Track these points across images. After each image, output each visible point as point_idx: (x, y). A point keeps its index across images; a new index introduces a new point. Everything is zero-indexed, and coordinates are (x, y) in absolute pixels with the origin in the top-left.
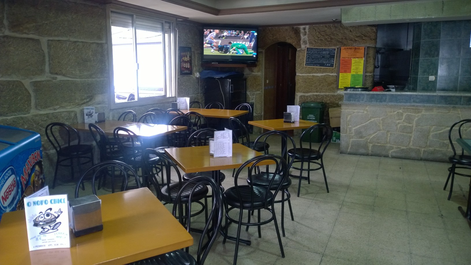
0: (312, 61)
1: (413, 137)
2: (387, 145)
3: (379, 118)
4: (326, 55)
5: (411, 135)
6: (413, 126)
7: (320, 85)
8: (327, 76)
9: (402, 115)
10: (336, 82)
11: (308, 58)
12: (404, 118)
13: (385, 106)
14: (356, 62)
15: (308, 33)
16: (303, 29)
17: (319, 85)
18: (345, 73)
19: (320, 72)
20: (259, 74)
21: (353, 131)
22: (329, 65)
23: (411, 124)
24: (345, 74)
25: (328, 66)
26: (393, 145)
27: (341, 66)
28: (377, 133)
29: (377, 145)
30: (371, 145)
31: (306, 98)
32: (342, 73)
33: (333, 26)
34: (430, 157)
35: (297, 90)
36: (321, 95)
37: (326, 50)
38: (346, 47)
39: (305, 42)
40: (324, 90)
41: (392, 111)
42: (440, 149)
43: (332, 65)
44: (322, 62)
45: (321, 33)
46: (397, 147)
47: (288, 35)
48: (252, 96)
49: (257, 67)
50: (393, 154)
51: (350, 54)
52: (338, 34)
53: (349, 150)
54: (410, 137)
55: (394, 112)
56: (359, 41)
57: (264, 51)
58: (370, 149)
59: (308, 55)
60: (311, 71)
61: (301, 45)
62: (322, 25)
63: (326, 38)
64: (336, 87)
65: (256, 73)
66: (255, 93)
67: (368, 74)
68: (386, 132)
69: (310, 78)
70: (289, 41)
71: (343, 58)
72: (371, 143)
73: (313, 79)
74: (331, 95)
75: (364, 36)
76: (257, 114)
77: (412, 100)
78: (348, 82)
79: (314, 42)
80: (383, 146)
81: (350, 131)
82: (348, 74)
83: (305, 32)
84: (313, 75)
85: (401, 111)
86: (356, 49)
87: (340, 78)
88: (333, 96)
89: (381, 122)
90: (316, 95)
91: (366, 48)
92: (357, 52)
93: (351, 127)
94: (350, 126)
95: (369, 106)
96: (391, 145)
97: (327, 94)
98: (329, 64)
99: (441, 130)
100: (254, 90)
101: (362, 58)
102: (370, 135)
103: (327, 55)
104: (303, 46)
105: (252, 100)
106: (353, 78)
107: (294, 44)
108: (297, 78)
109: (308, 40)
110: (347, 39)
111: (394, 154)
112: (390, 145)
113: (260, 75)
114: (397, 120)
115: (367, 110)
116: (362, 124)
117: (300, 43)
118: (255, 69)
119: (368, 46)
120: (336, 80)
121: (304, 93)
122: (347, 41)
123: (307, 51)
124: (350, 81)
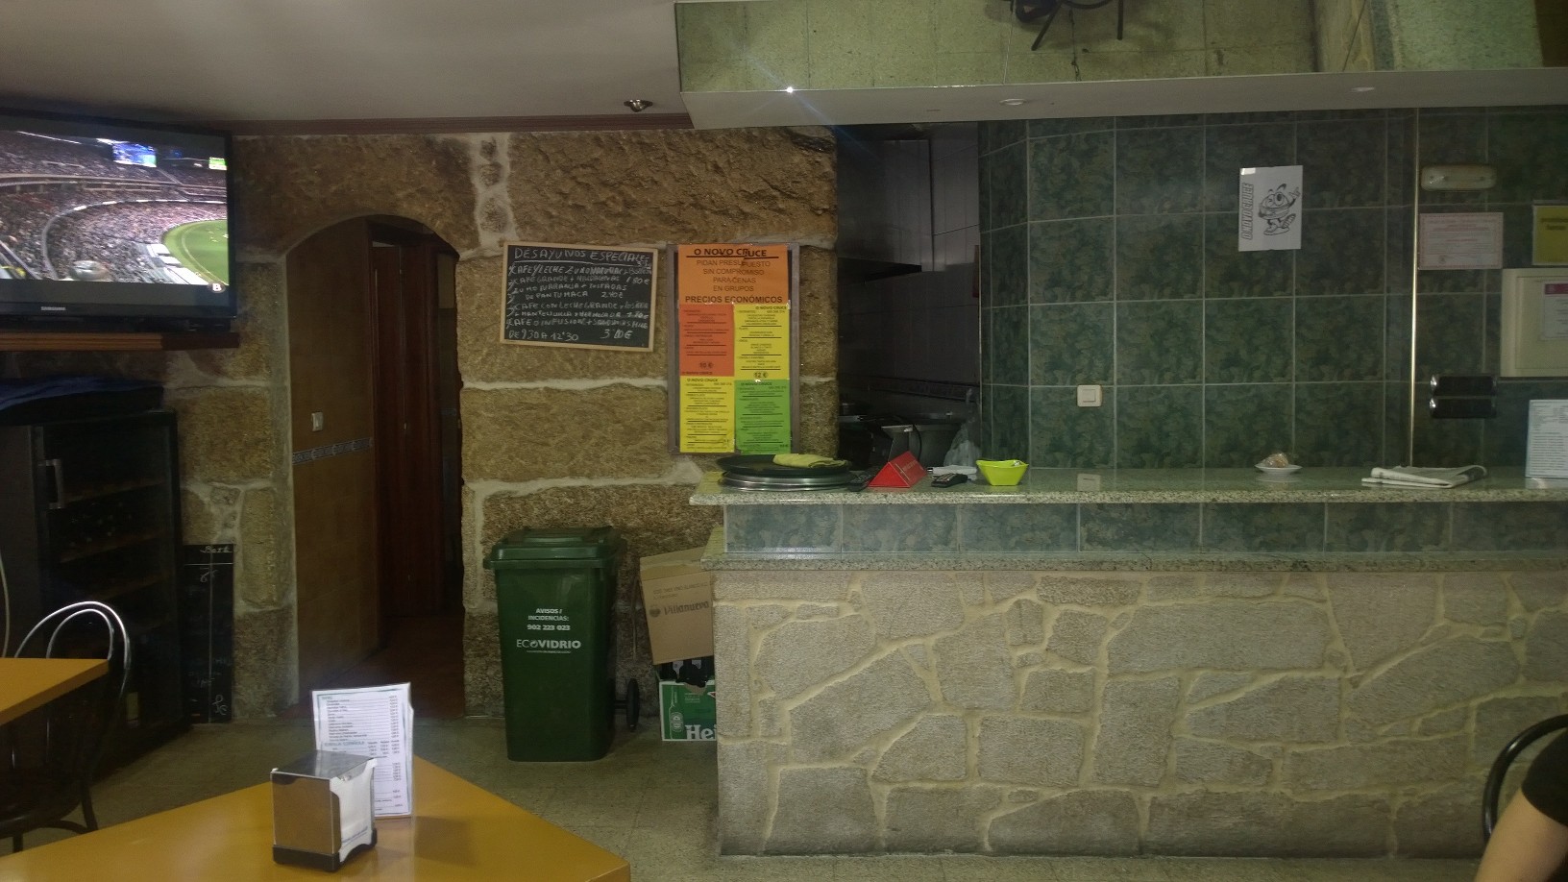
0: (540, 318)
1: (1097, 732)
2: (967, 784)
3: (918, 641)
4: (607, 286)
5: (1084, 722)
6: (1094, 675)
7: (585, 437)
8: (621, 391)
9: (1038, 614)
10: (663, 423)
11: (517, 300)
12: (1049, 634)
13: (952, 574)
14: (751, 323)
15: (507, 170)
16: (482, 153)
17: (583, 437)
18: (704, 373)
19: (584, 372)
20: (259, 383)
21: (787, 717)
22: (628, 335)
23: (1089, 664)
24: (707, 382)
25: (623, 342)
26: (998, 782)
27: (684, 341)
28: (913, 725)
29: (916, 791)
30: (887, 790)
31: (517, 506)
32: (691, 377)
33: (629, 141)
34: (1184, 832)
35: (472, 465)
36: (596, 490)
37: (605, 261)
38: (703, 247)
39: (496, 218)
40: (607, 461)
41: (989, 598)
42: (1233, 790)
43: (640, 338)
44: (592, 318)
45: (574, 173)
46: (1022, 792)
47: (404, 180)
48: (224, 507)
49: (243, 346)
50: (1002, 836)
51: (724, 280)
52: (656, 179)
53: (768, 833)
54: (1086, 733)
55: (997, 602)
56: (758, 218)
57: (282, 260)
58: (882, 812)
59: (518, 286)
60: (537, 364)
61: (480, 229)
62: (576, 134)
63: (603, 199)
64: (668, 446)
65: (242, 382)
66: (241, 488)
67: (812, 380)
68: (959, 714)
69: (535, 402)
70: (414, 210)
71: (693, 299)
72: (889, 782)
73: (547, 408)
74: (645, 486)
75: (782, 193)
76: (253, 604)
77: (1081, 532)
78: (724, 421)
79: (540, 220)
80: (946, 791)
81: (771, 720)
82: (721, 379)
83: (497, 166)
84: (546, 389)
85: (1032, 596)
86: (747, 254)
87: (685, 401)
88: (656, 491)
89: (934, 660)
90: (572, 492)
91: (796, 252)
92: (758, 272)
93: (773, 702)
94: (769, 695)
95: (864, 575)
96: (990, 786)
97: (627, 481)
98: (625, 329)
99: (1233, 690)
100: (233, 475)
101: (780, 300)
102: (881, 734)
103: (611, 283)
104: (488, 239)
105: (226, 525)
106: (745, 398)
107: (438, 226)
108: (465, 404)
109: (514, 209)
110: (703, 208)
111: (1006, 834)
112: (982, 784)
113: (267, 389)
114: (1015, 646)
115: (854, 601)
116: (832, 676)
117: (472, 220)
118: (233, 360)
119: (805, 242)
120: (666, 413)
121: (506, 479)
122: (705, 217)
123: (509, 265)
124: (731, 416)
